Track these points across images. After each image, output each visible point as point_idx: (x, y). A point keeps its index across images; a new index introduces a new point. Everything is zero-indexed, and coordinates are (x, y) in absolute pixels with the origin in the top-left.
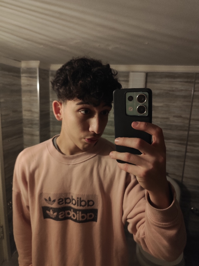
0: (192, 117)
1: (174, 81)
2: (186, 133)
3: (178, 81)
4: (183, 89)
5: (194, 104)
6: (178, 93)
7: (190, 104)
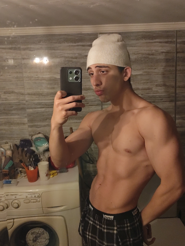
2: (173, 104)
3: (158, 42)
5: (178, 68)
6: (159, 57)
7: (174, 68)
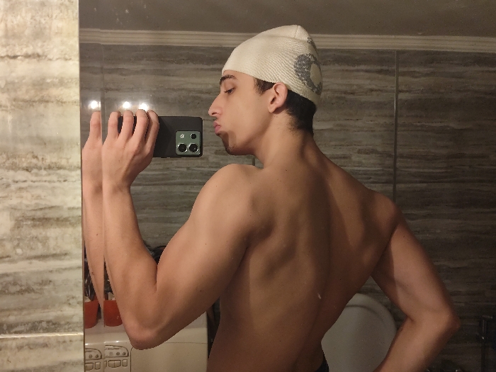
0: (400, 151)
1: (353, 71)
2: (390, 188)
3: (362, 71)
4: (374, 87)
5: (401, 121)
6: (364, 98)
7: (393, 121)
